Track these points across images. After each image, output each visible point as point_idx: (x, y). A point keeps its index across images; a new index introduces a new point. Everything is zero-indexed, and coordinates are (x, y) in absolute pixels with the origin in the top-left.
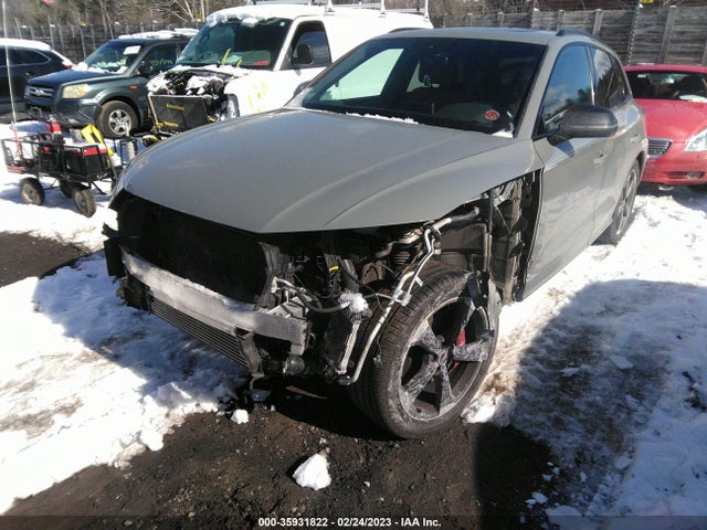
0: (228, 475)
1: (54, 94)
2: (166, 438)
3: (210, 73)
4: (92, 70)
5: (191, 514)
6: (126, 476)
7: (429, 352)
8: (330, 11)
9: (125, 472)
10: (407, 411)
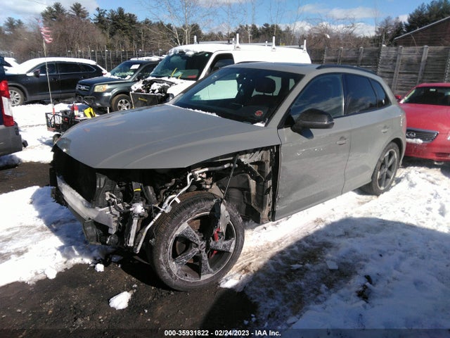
0: (77, 296)
1: (90, 89)
2: (59, 274)
3: (164, 81)
4: (113, 77)
5: (50, 312)
6: (31, 289)
7: (192, 242)
8: (238, 47)
9: (31, 287)
10: (175, 273)
